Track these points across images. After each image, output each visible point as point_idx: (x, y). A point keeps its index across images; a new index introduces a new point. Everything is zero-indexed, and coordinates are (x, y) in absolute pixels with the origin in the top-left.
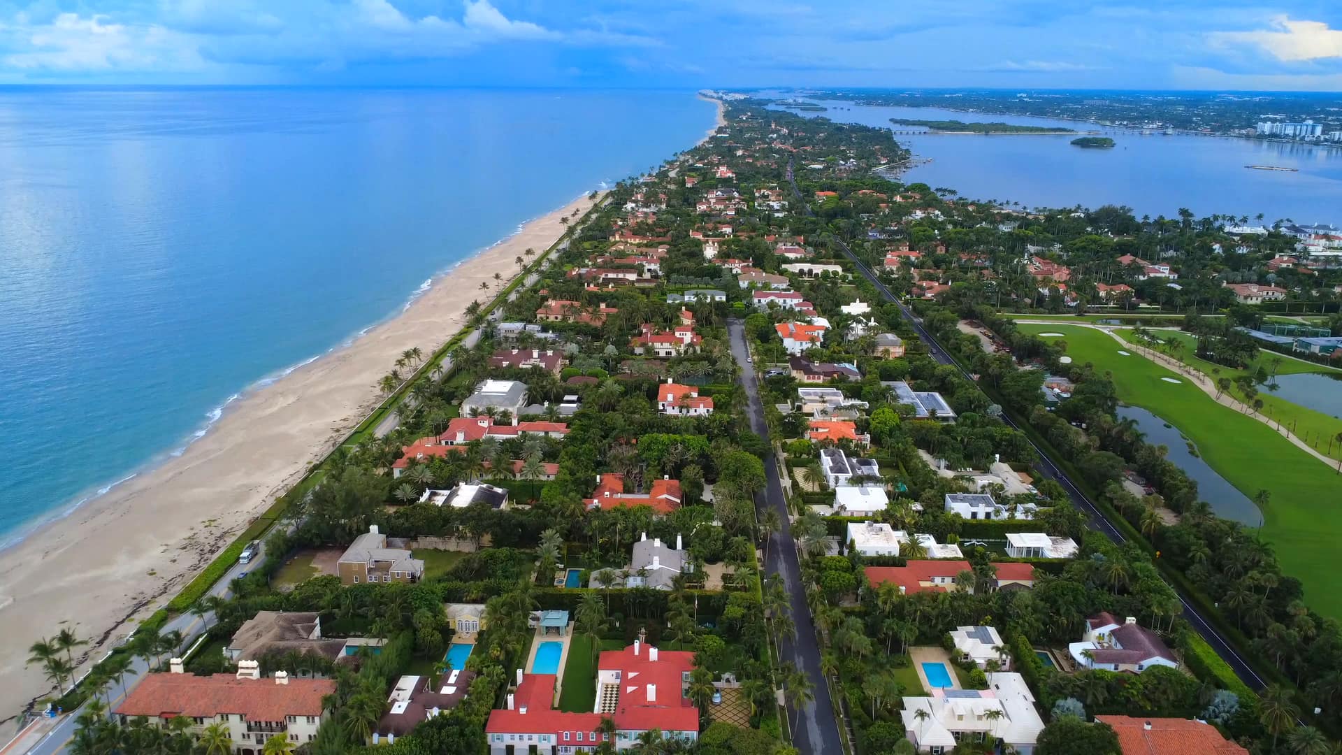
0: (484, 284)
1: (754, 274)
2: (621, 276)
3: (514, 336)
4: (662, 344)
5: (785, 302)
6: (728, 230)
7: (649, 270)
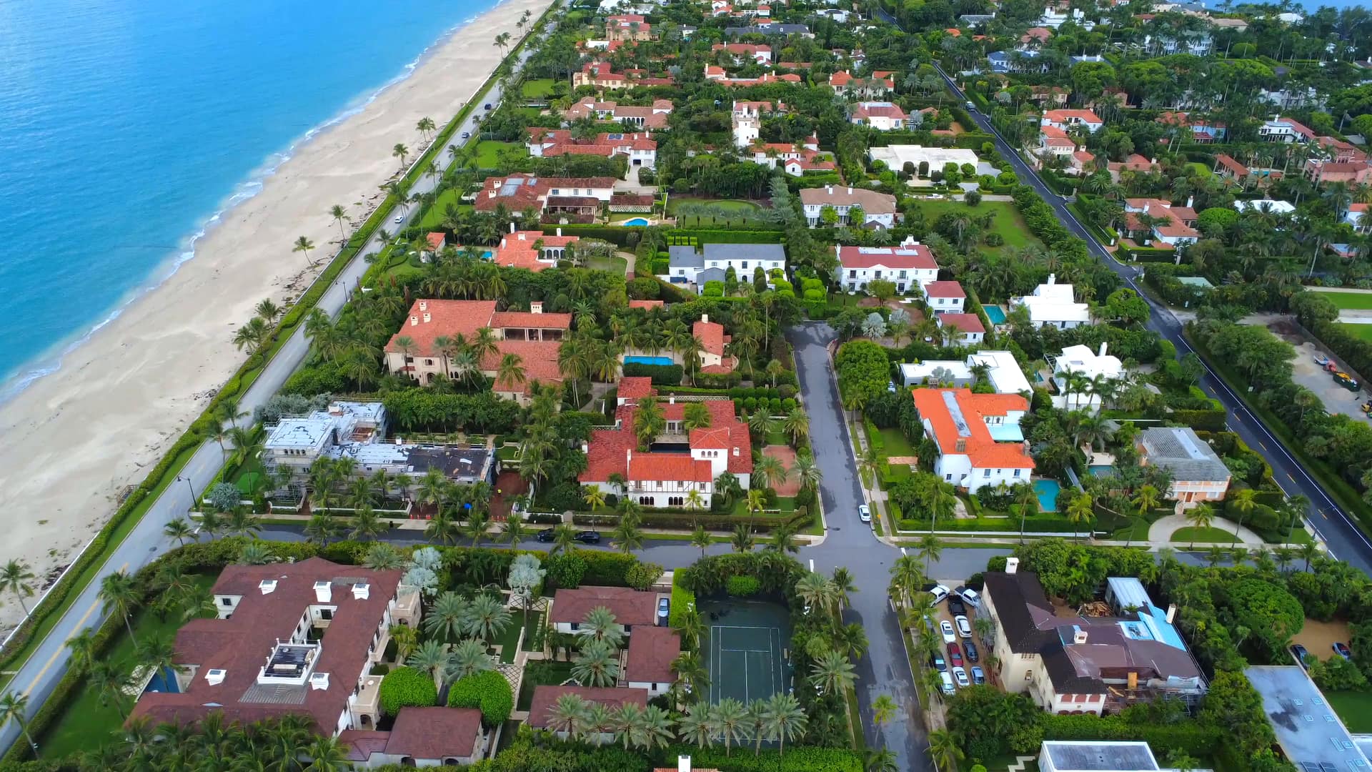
0: (303, 240)
1: (831, 191)
2: (583, 193)
3: (305, 462)
4: (660, 484)
5: (903, 275)
6: (763, 56)
7: (637, 162)
